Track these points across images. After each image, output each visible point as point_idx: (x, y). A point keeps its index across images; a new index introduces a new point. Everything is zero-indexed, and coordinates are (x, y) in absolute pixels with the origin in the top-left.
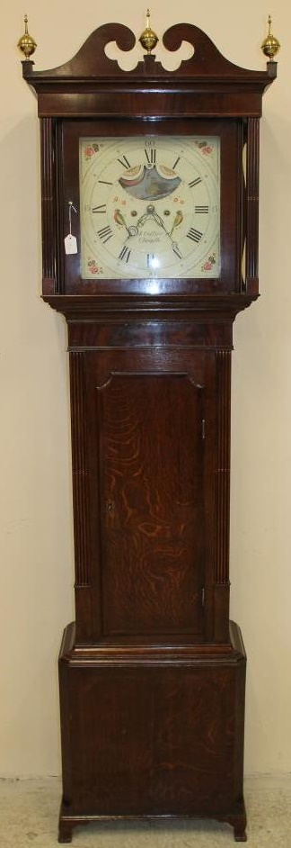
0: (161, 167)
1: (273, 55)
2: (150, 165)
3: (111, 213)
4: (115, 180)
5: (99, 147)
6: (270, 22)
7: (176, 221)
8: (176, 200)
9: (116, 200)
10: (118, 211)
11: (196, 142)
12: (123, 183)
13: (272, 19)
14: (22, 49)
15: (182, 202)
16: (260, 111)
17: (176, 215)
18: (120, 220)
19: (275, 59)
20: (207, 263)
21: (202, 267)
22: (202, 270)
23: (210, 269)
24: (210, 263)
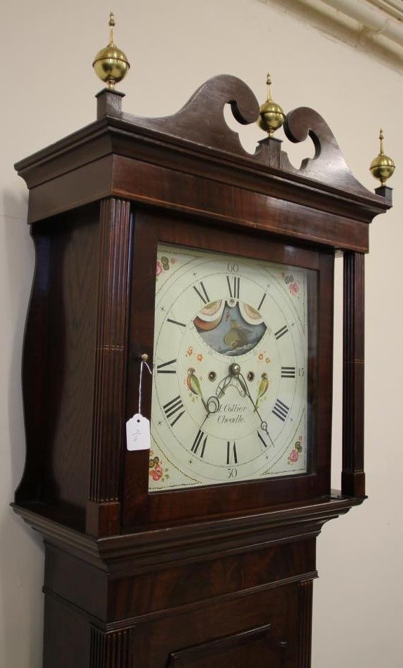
0: (245, 305)
1: (386, 178)
2: (232, 301)
3: (182, 374)
4: (188, 319)
5: (170, 264)
6: (381, 138)
7: (260, 389)
8: (261, 357)
9: (190, 353)
10: (192, 370)
11: (283, 275)
12: (200, 325)
13: (383, 134)
14: (107, 67)
15: (268, 361)
16: (367, 245)
17: (261, 379)
18: (194, 385)
19: (388, 183)
20: (294, 451)
21: (289, 458)
22: (289, 463)
23: (296, 460)
24: (297, 450)
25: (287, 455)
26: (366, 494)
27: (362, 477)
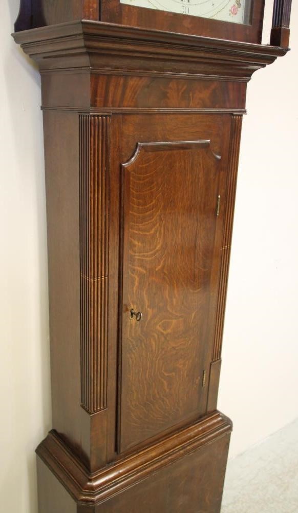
20: (234, 5)
21: (230, 11)
22: (230, 15)
23: (236, 14)
24: (237, 6)
25: (229, 7)
26: (289, 47)
27: (288, 32)
